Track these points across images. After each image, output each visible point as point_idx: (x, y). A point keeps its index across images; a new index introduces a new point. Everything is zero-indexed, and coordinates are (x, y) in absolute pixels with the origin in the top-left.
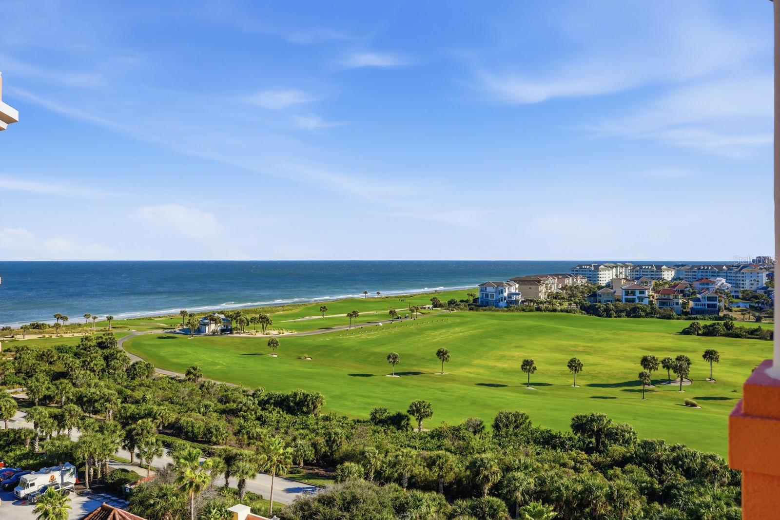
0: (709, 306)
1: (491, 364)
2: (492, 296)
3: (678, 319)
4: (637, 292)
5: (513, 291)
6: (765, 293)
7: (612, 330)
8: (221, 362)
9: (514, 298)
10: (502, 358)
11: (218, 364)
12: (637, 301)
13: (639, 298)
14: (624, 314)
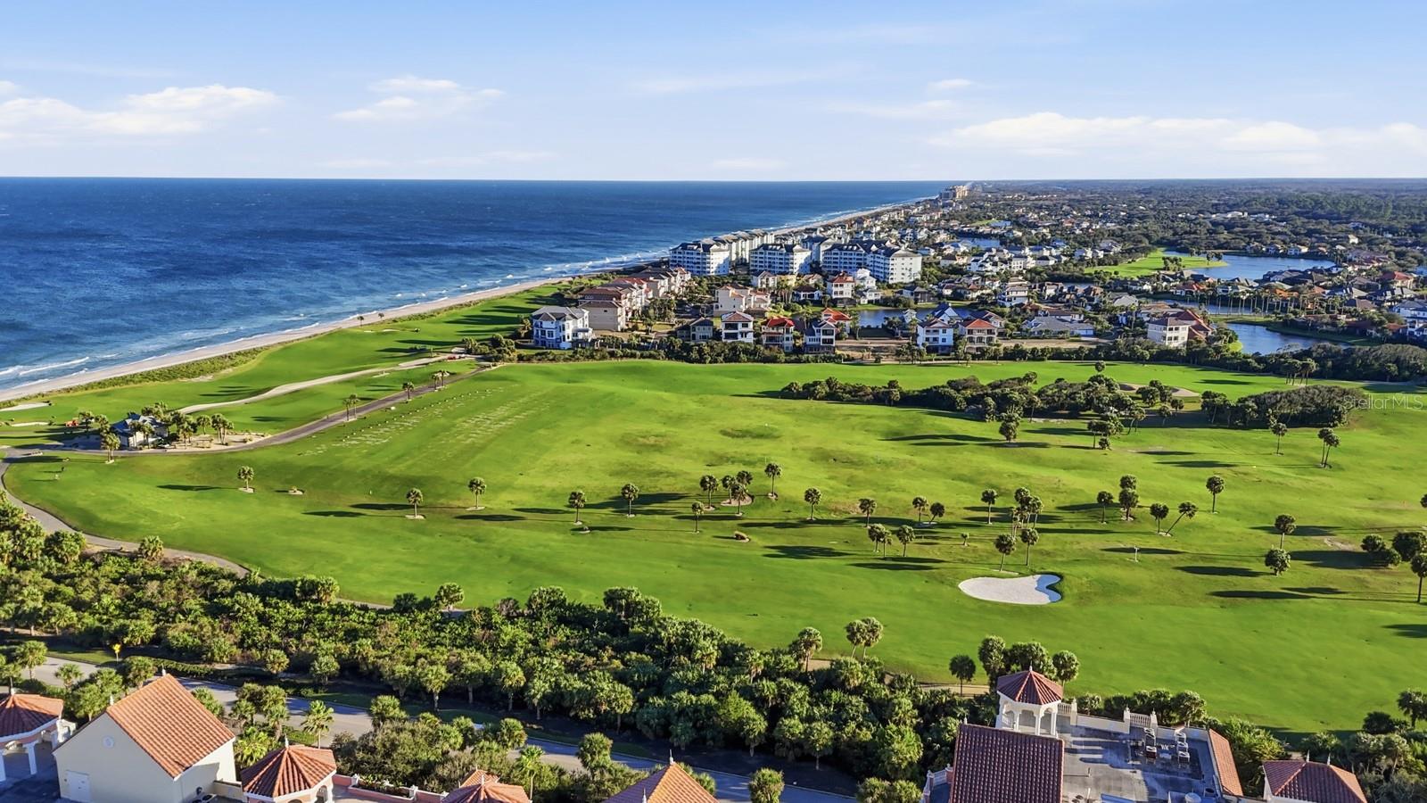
0: (824, 341)
1: (537, 483)
2: (551, 334)
3: (786, 362)
4: (740, 325)
5: (580, 326)
6: (912, 294)
7: (698, 394)
8: (177, 515)
9: (581, 336)
10: (555, 468)
11: (174, 520)
12: (739, 336)
13: (742, 333)
14: (721, 359)
